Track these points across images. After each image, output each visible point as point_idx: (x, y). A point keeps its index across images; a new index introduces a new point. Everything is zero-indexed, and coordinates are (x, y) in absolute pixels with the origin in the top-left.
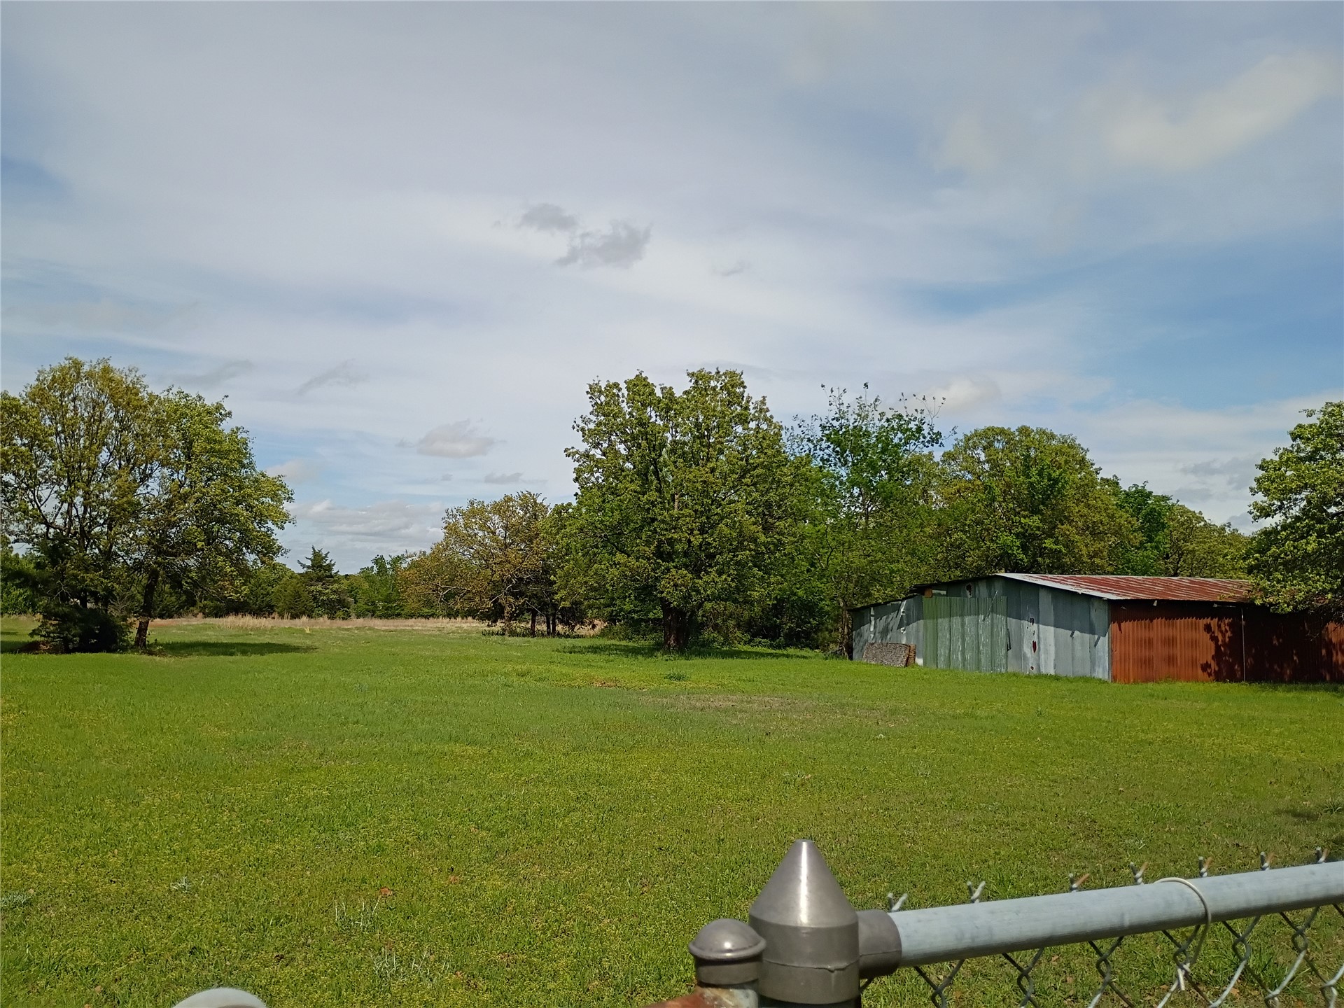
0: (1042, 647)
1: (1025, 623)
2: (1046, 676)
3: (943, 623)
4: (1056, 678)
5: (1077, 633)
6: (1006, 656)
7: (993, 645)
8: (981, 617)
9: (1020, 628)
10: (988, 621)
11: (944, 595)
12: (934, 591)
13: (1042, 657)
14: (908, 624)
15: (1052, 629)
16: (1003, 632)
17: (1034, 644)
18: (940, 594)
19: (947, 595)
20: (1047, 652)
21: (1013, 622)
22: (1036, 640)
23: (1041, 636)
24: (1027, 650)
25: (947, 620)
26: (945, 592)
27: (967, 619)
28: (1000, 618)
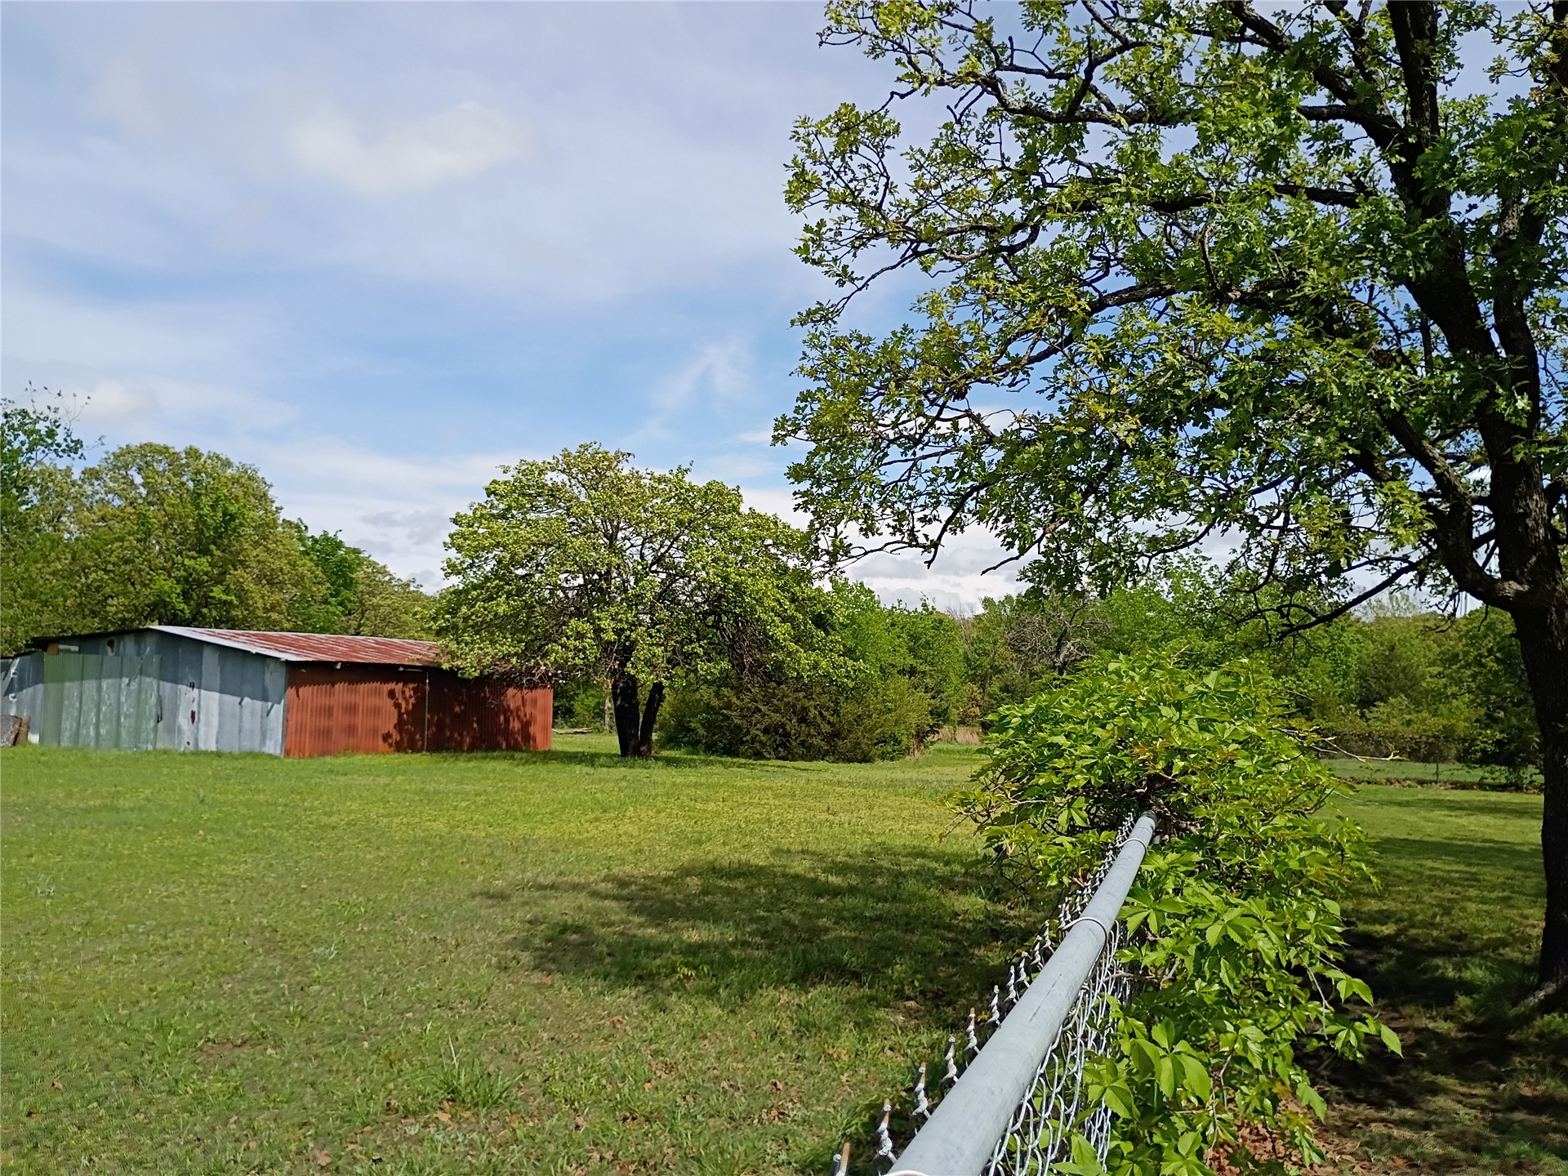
0: (202, 718)
1: (183, 688)
2: (205, 753)
3: (72, 688)
4: (219, 754)
5: (247, 700)
6: (155, 729)
7: (139, 715)
8: (126, 680)
9: (176, 696)
10: (134, 685)
11: (75, 652)
12: (61, 647)
13: (202, 729)
14: (21, 689)
15: (216, 695)
16: (153, 700)
17: (193, 714)
18: (69, 651)
19: (79, 652)
20: (208, 724)
21: (167, 686)
22: (195, 709)
23: (202, 704)
24: (183, 721)
25: (77, 683)
26: (75, 648)
27: (105, 684)
28: (150, 682)
